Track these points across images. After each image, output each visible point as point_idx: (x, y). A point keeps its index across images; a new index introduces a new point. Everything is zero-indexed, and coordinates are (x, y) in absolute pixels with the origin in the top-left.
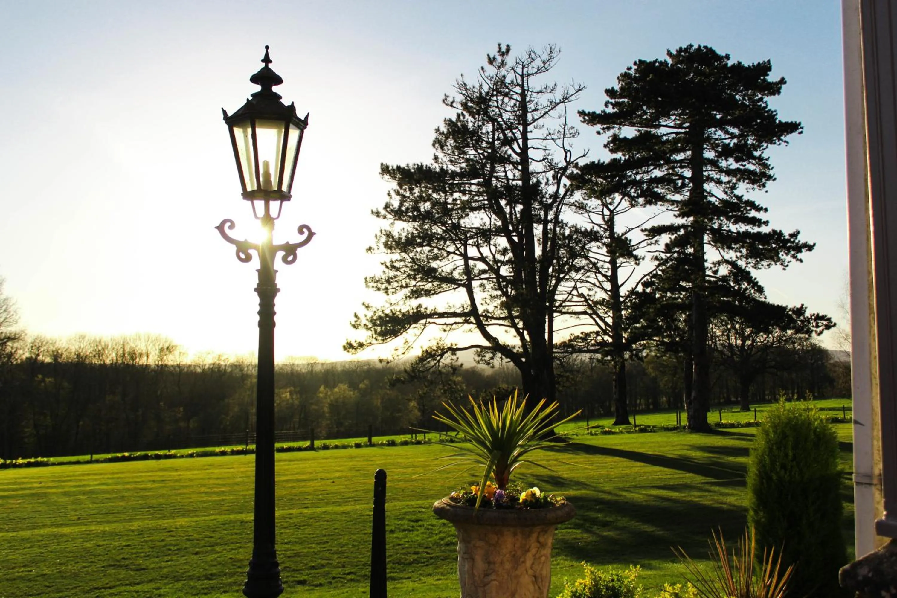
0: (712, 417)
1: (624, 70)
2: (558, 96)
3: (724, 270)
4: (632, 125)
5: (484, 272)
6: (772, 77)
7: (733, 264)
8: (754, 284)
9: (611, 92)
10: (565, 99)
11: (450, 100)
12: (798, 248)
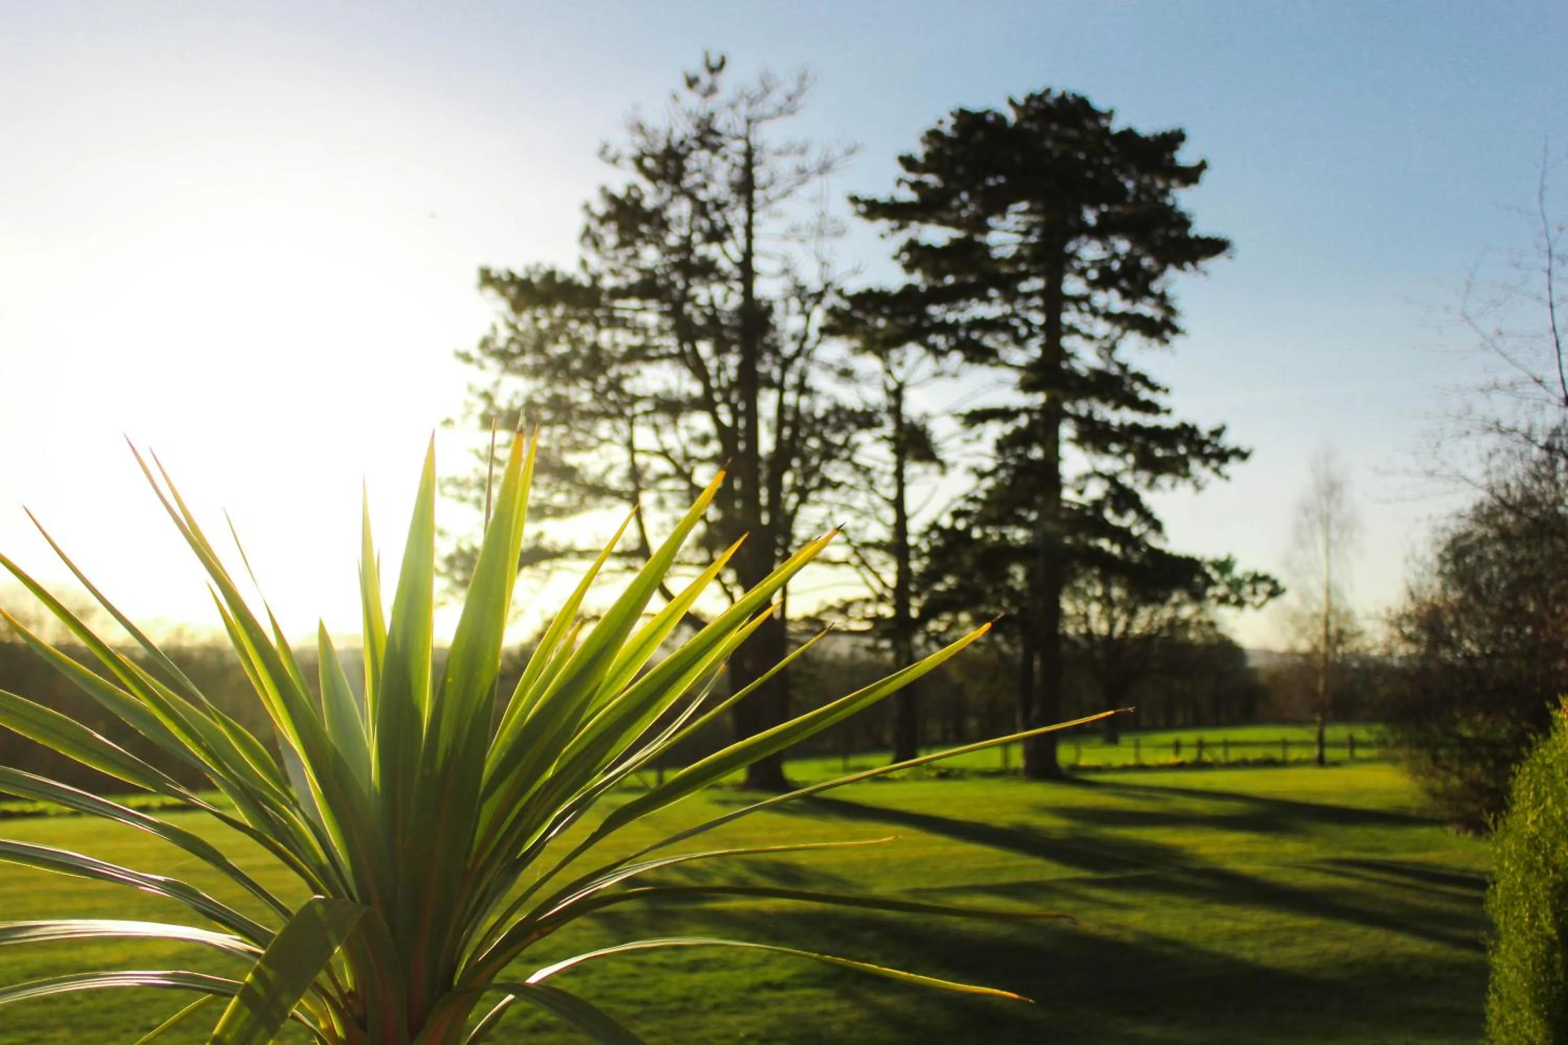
0: (1065, 755)
1: (932, 125)
2: (812, 160)
3: (1096, 490)
4: (943, 222)
5: (665, 476)
6: (1185, 157)
7: (1112, 479)
8: (1146, 516)
9: (908, 162)
10: (825, 168)
11: (611, 153)
12: (1223, 456)
